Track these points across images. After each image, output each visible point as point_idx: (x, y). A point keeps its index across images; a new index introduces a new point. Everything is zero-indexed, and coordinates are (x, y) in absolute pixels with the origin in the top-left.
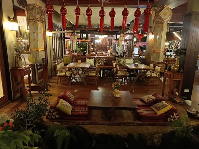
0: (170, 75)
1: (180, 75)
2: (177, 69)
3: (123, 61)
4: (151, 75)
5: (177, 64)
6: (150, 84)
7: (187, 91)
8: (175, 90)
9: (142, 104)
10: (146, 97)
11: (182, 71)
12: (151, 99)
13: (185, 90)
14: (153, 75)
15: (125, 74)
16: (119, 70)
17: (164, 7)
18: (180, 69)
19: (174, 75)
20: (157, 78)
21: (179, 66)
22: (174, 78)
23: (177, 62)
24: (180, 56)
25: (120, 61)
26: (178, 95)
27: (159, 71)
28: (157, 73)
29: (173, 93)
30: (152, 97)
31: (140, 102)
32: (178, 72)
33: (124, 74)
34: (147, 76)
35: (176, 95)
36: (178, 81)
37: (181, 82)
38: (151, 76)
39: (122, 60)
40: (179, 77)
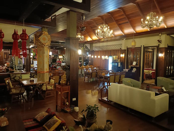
0: (60, 88)
1: (67, 87)
2: (65, 83)
3: (19, 77)
4: (47, 88)
5: (65, 78)
6: (46, 97)
7: (74, 99)
8: (66, 100)
9: (35, 124)
10: (39, 115)
11: (69, 83)
12: (43, 116)
13: (73, 99)
14: (48, 88)
15: (20, 91)
16: (12, 88)
17: (43, 33)
18: (67, 82)
19: (63, 88)
20: (52, 90)
21: (66, 79)
22: (63, 91)
23: (64, 76)
24: (66, 71)
25: (15, 77)
26: (68, 104)
27: (53, 83)
28: (52, 85)
29: (64, 104)
30: (45, 114)
31: (33, 122)
32: (66, 84)
33: (18, 92)
34: (42, 89)
35: (66, 104)
36: (66, 92)
37: (69, 93)
38: (47, 90)
39: (17, 75)
40: (67, 89)
